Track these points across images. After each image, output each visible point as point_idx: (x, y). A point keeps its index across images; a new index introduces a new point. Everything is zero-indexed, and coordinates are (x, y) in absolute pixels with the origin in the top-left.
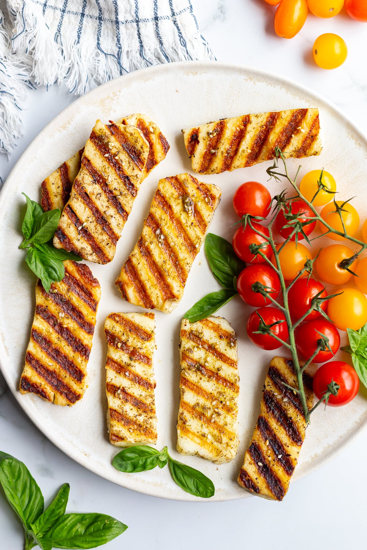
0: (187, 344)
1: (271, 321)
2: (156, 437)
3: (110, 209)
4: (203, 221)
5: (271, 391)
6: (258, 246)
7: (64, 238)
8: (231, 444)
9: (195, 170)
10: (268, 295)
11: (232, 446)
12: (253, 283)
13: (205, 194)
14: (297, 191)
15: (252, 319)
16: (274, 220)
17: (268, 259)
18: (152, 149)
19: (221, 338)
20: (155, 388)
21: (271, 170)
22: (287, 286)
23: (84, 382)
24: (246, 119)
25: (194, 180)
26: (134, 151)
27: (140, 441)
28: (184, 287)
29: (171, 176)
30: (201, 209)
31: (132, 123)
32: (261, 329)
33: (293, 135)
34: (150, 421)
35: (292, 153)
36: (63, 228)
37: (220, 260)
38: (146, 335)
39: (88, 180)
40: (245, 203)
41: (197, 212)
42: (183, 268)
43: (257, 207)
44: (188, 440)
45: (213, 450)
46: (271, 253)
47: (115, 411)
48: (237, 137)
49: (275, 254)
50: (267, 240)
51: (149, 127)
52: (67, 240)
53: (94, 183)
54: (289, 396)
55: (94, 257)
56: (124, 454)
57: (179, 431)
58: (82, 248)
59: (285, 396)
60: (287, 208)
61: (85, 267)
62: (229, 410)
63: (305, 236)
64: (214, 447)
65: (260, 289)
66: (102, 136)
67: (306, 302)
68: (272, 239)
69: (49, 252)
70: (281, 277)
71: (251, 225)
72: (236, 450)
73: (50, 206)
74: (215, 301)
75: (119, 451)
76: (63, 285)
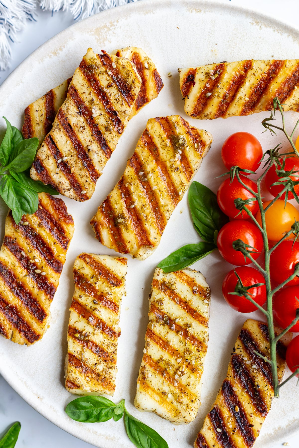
0: (157, 294)
1: (250, 282)
2: (114, 389)
3: (93, 144)
4: (190, 167)
5: (241, 355)
6: (244, 201)
7: (42, 170)
8: (192, 406)
9: (187, 113)
10: (249, 255)
11: (192, 409)
12: (234, 240)
13: (195, 139)
14: (293, 147)
15: (229, 278)
16: (264, 176)
17: (254, 216)
18: (144, 86)
19: (194, 293)
20: (119, 336)
21: (267, 122)
22: (270, 247)
23: (45, 322)
24: (247, 65)
25: (185, 123)
26: (125, 85)
27: (96, 390)
28: (161, 234)
29: (161, 116)
30: (189, 154)
31: (127, 55)
32: (238, 291)
33: (296, 87)
34: (109, 371)
35: (293, 106)
36: (42, 159)
37: (202, 211)
38: (116, 280)
39: (73, 111)
40: (235, 154)
41: (184, 158)
42: (163, 215)
43: (247, 160)
44: (147, 396)
45: (172, 410)
46: (257, 210)
47: (74, 356)
48: (236, 82)
49: (261, 212)
50: (254, 196)
51: (144, 62)
52: (44, 173)
53: (78, 114)
54: (259, 363)
55: (72, 193)
56: (78, 402)
57: (138, 385)
58: (60, 182)
59: (255, 362)
60: (280, 164)
61: (60, 202)
62: (193, 370)
63: (296, 196)
64: (173, 406)
65: (241, 248)
66: (92, 65)
67: (289, 266)
68: (260, 195)
69: (24, 182)
70: (265, 237)
71: (239, 178)
72: (196, 413)
73: (31, 134)
74: (192, 253)
75: (74, 398)
76: (35, 218)
